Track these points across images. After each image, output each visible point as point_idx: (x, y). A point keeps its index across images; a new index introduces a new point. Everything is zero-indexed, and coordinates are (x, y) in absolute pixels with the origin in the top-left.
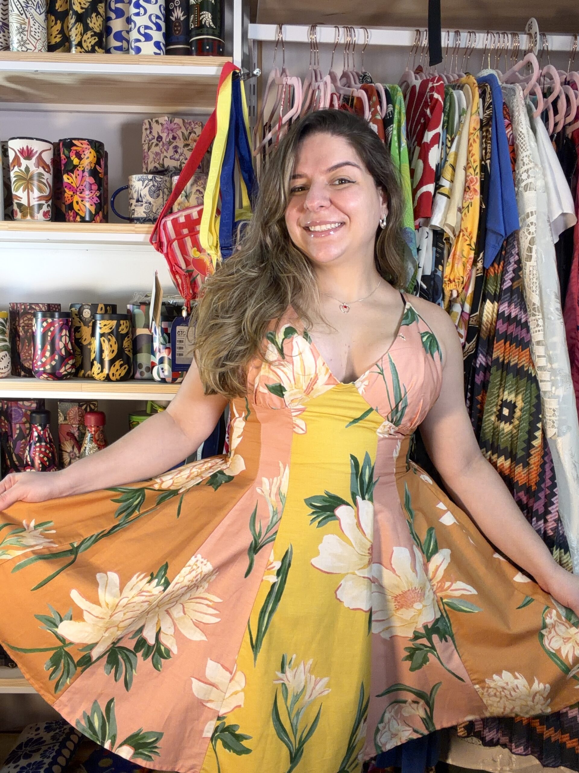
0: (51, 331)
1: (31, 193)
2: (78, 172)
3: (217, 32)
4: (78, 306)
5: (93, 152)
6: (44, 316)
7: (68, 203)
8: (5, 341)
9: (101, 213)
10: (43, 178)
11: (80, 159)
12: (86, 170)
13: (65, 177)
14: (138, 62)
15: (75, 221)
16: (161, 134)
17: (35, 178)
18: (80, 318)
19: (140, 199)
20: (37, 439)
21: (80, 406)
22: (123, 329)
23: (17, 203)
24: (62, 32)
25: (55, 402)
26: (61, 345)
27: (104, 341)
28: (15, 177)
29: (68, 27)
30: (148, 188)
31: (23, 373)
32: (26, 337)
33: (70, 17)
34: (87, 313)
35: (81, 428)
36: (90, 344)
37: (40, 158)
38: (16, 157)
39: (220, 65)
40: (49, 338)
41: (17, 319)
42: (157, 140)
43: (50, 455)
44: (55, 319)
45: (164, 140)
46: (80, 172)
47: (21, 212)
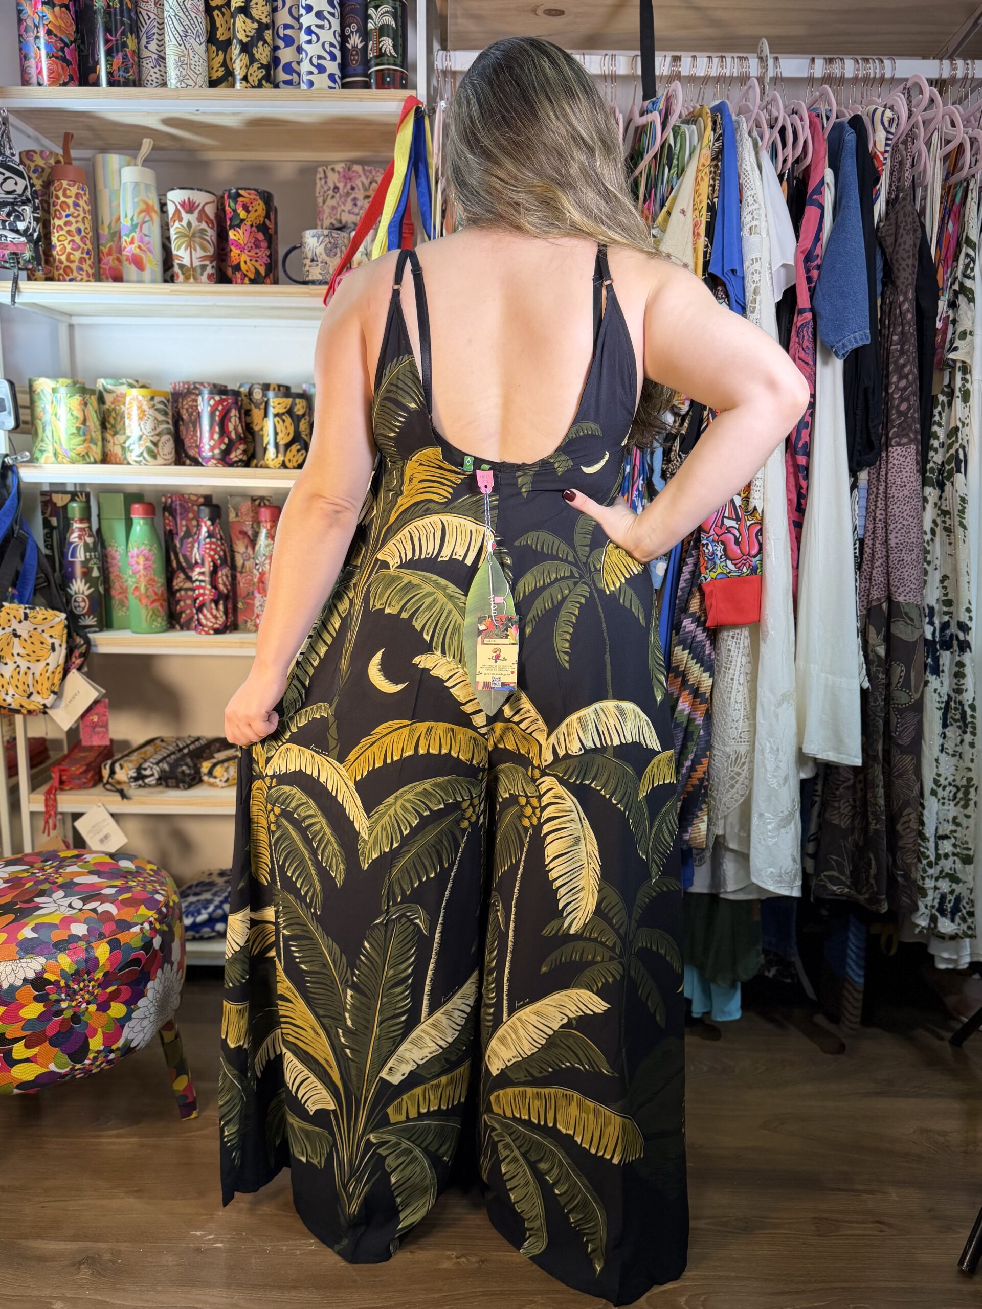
0: (219, 411)
1: (193, 252)
2: (245, 227)
3: (399, 61)
4: (247, 386)
5: (262, 204)
6: (211, 393)
7: (235, 263)
8: (168, 423)
9: (271, 275)
10: (207, 235)
11: (248, 211)
12: (254, 225)
13: (231, 233)
14: (308, 99)
15: (242, 283)
16: (338, 185)
17: (198, 235)
18: (250, 399)
19: (315, 258)
20: (206, 535)
21: (253, 502)
22: (300, 409)
23: (178, 264)
24: (224, 64)
26: (231, 427)
27: (278, 421)
28: (175, 234)
29: (231, 59)
30: (323, 245)
31: (188, 462)
32: (190, 421)
33: (233, 47)
34: (258, 394)
35: (255, 525)
36: (262, 427)
37: (202, 211)
38: (177, 210)
39: (401, 100)
40: (217, 418)
41: (180, 400)
42: (333, 191)
44: (223, 397)
45: (341, 191)
46: (248, 227)
47: (183, 274)
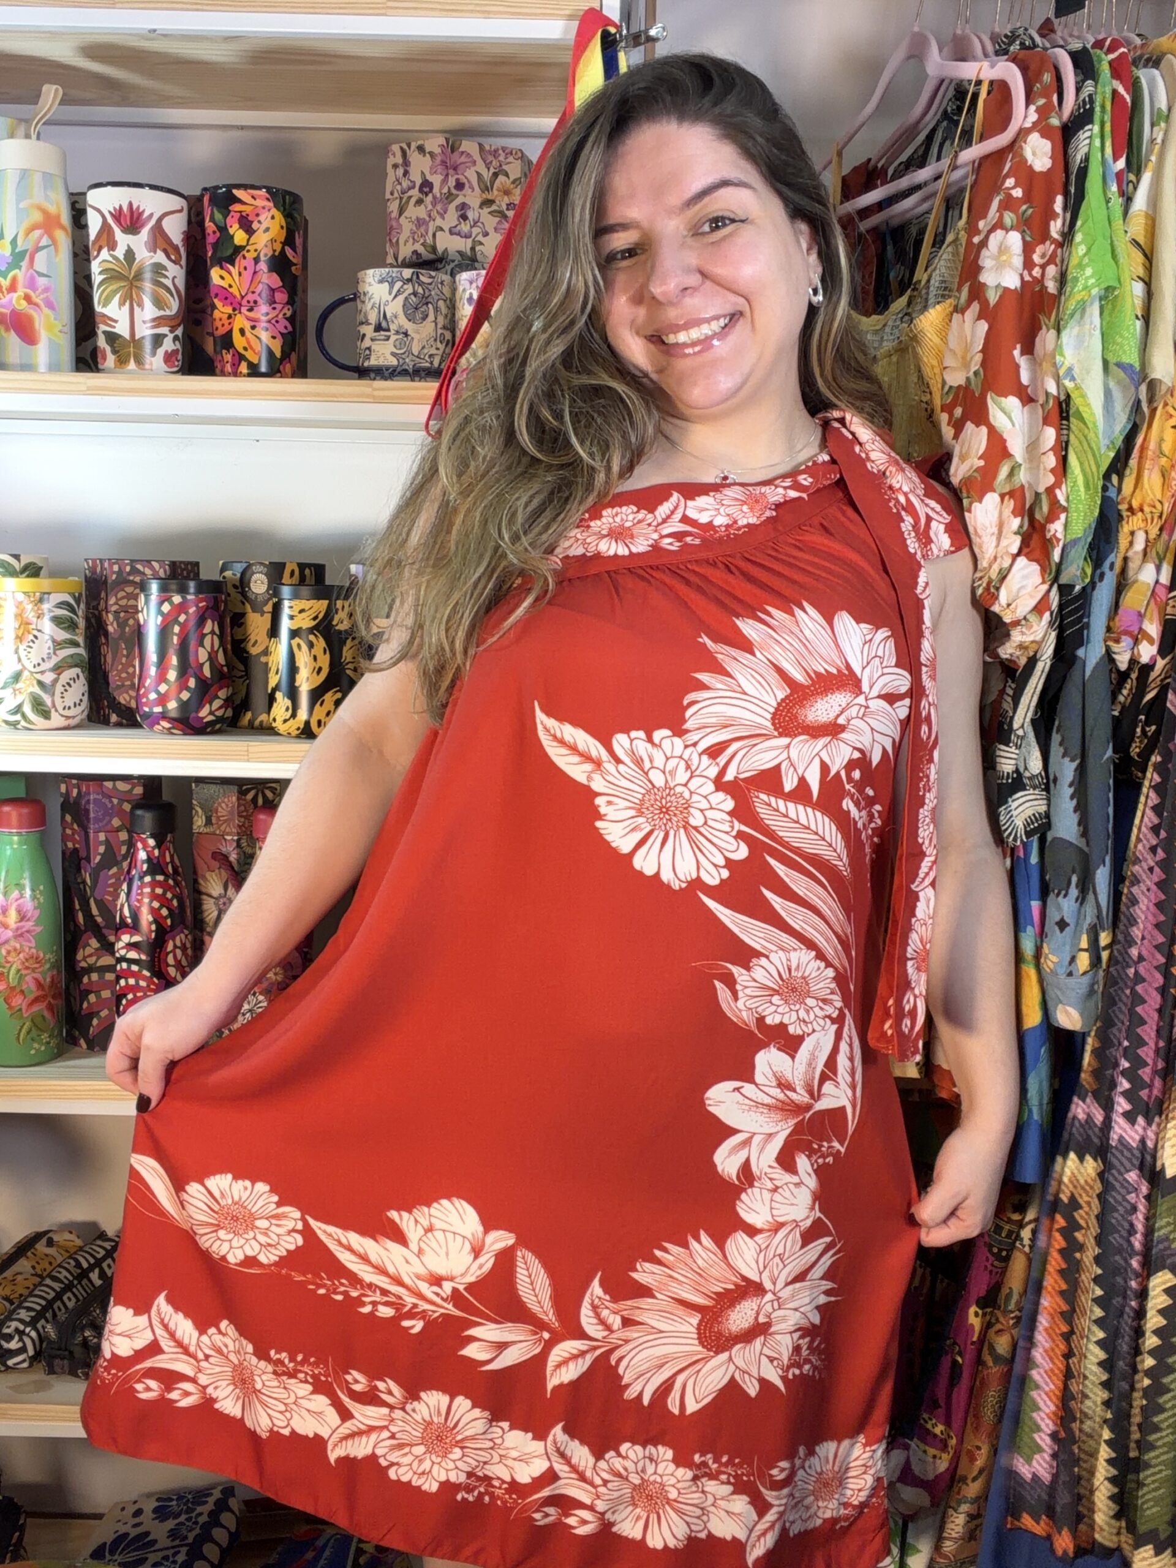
0: (179, 624)
1: (137, 309)
2: (244, 263)
4: (239, 568)
5: (278, 215)
6: (164, 589)
7: (221, 331)
8: (76, 644)
9: (294, 356)
10: (166, 277)
11: (250, 232)
12: (262, 258)
13: (215, 274)
15: (235, 374)
16: (430, 178)
17: (148, 275)
18: (244, 594)
19: (384, 324)
20: (145, 867)
21: (242, 793)
22: (342, 620)
23: (104, 332)
25: (185, 784)
26: (203, 655)
27: (299, 646)
28: (100, 273)
30: (401, 298)
31: (114, 718)
32: (122, 635)
34: (259, 585)
35: (244, 844)
36: (266, 652)
37: (158, 230)
38: (105, 226)
39: (571, 17)
40: (175, 639)
41: (103, 595)
42: (421, 190)
43: (175, 903)
44: (189, 597)
45: (436, 190)
46: (249, 262)
47: (114, 352)
